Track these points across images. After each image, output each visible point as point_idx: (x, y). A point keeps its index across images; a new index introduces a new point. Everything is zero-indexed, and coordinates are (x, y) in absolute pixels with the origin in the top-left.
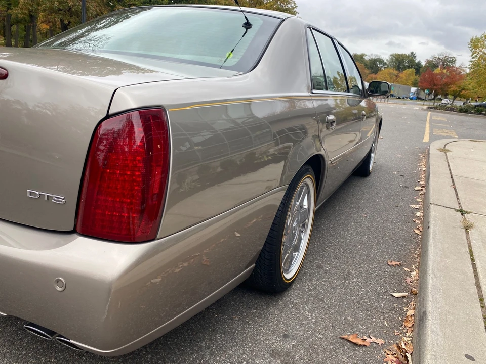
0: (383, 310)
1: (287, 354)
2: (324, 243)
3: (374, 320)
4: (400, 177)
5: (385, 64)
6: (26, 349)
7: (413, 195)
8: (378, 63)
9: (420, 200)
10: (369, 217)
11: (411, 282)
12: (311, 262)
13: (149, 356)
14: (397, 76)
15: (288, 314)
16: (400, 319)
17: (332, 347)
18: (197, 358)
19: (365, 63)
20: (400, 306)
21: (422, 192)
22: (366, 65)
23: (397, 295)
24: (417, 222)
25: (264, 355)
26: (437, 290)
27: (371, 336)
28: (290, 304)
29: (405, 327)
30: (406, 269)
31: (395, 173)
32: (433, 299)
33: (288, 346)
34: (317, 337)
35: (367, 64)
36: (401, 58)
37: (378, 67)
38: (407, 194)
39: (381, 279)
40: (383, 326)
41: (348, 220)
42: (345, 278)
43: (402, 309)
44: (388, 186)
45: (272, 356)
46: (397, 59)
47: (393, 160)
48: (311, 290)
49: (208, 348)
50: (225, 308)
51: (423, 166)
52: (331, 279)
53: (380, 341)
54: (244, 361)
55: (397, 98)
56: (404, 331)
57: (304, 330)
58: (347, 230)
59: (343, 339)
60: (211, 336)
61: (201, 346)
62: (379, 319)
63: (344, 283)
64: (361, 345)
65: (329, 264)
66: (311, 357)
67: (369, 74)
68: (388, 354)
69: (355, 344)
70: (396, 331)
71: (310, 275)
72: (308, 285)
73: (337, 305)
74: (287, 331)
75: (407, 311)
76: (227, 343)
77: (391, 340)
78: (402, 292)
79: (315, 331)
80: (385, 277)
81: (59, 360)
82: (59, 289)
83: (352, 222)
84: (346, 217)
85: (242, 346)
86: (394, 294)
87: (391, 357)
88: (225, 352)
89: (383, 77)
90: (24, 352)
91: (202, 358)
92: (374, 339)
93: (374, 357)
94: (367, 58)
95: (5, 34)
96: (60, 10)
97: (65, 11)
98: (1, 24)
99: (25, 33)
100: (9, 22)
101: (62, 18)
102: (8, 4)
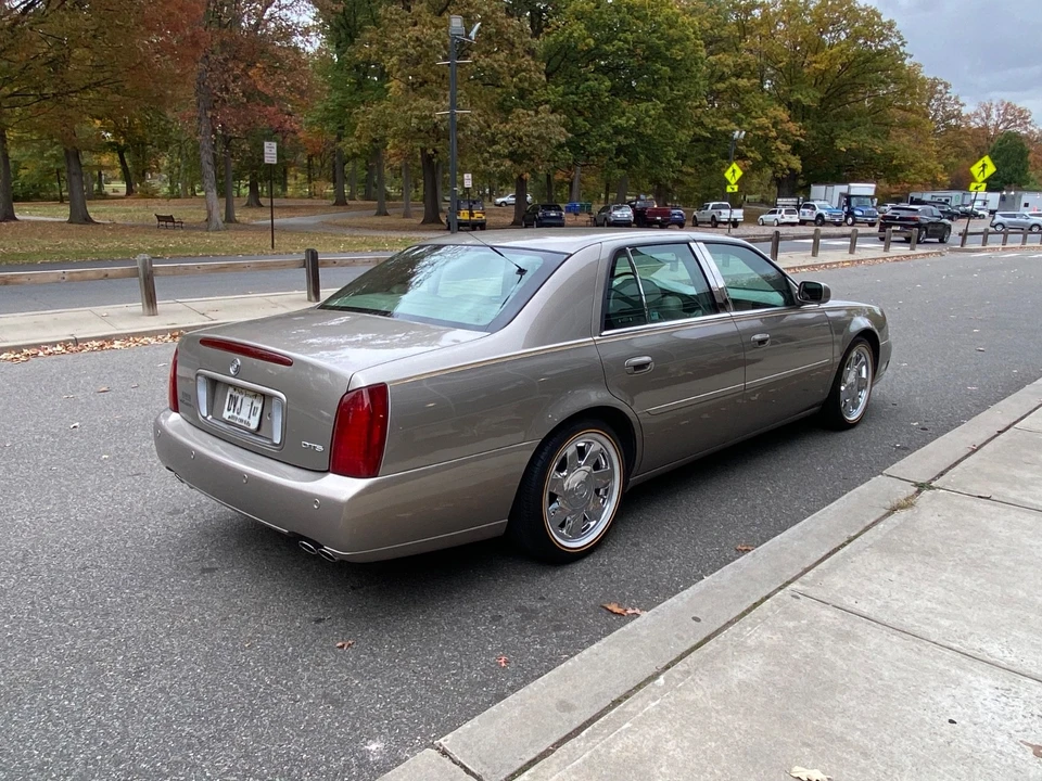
15: (559, 582)
27: (637, 608)
33: (539, 605)
59: (604, 607)
64: (617, 613)
69: (612, 612)
82: (316, 507)
92: (638, 611)
95: (336, 178)
96: (419, 130)
97: (427, 132)
98: (329, 160)
99: (366, 173)
100: (340, 158)
101: (423, 145)
102: (339, 128)
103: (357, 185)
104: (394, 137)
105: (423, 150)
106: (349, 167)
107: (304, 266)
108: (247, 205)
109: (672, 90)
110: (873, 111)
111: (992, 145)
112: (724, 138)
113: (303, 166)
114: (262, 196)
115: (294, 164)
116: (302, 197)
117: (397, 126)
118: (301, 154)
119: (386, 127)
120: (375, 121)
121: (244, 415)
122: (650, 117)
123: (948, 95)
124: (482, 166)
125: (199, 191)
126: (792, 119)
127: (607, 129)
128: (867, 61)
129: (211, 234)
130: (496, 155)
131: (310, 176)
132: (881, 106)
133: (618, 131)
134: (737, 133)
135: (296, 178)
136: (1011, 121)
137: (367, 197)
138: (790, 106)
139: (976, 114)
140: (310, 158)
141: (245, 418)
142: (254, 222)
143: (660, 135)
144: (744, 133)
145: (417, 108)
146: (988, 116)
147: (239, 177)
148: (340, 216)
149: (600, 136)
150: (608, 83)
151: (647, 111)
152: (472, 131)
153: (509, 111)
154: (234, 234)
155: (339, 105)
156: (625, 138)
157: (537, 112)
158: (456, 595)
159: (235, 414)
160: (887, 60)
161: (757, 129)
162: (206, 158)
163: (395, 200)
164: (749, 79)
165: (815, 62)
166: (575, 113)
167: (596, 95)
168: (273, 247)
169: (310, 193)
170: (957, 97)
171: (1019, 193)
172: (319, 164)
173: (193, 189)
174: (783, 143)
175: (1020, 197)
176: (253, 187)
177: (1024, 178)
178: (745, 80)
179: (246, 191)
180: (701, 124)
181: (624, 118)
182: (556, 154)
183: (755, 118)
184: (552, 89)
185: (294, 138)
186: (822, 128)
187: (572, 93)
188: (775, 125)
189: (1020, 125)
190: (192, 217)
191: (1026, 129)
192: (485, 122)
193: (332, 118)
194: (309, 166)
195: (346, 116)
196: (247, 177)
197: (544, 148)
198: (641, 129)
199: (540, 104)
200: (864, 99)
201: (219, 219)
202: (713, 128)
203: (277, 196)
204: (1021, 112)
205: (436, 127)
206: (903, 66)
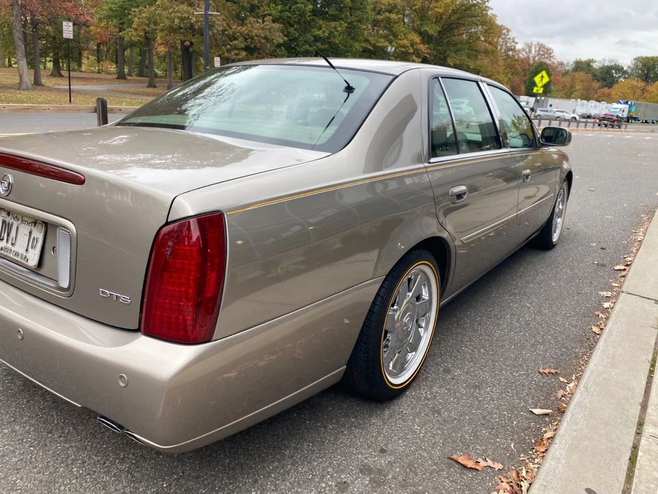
0: (514, 429)
1: (380, 471)
2: (461, 341)
3: (498, 440)
4: (600, 251)
5: (626, 72)
6: (107, 443)
7: (609, 278)
8: (614, 71)
9: (617, 285)
10: (534, 308)
11: (563, 396)
12: (437, 364)
13: (227, 461)
14: (643, 90)
15: (392, 426)
16: (533, 441)
17: (435, 467)
18: (277, 467)
19: (593, 73)
20: (538, 426)
21: (624, 273)
22: (594, 75)
23: (537, 411)
24: (601, 315)
25: (352, 470)
26: (582, 408)
27: (487, 459)
28: (399, 414)
29: (536, 452)
30: (562, 379)
31: (594, 244)
32: (571, 419)
33: (383, 462)
34: (421, 455)
35: (598, 74)
36: (651, 62)
37: (615, 78)
38: (600, 276)
39: (524, 390)
40: (507, 449)
41: (503, 311)
42: (476, 387)
43: (540, 429)
44: (576, 264)
45: (361, 471)
46: (644, 65)
47: (598, 225)
48: (428, 399)
49: (292, 458)
50: (320, 414)
51: (641, 234)
52: (458, 387)
53: (498, 466)
54: (329, 474)
55: (643, 122)
56: (534, 456)
57: (406, 446)
58: (498, 324)
59: (452, 459)
60: (298, 444)
61: (285, 454)
62: (506, 439)
63: (473, 392)
64: (471, 468)
65: (460, 369)
66: (406, 477)
67: (600, 88)
68: (502, 482)
69: (465, 466)
70: (522, 455)
71: (432, 381)
72: (426, 392)
73: (455, 419)
74: (386, 445)
75: (546, 432)
76: (314, 452)
77: (513, 465)
78: (546, 409)
79: (420, 448)
80: (530, 388)
81: (137, 457)
82: (122, 384)
83: (507, 315)
84: (501, 307)
85: (330, 458)
86: (534, 411)
87: (505, 485)
88: (309, 462)
89: (620, 92)
90: (105, 446)
91: (283, 468)
92: (490, 463)
93: (485, 484)
94: (595, 65)
95: (118, 59)
96: (180, 28)
97: (186, 29)
98: (113, 48)
99: (140, 58)
100: (121, 46)
101: (183, 39)
102: (121, 24)
103: (133, 66)
104: (162, 30)
105: (182, 42)
106: (127, 53)
107: (96, 111)
108: (51, 75)
109: (351, 15)
110: (468, 42)
111: (531, 69)
112: (381, 51)
113: (93, 51)
114: (63, 70)
115: (87, 49)
116: (93, 72)
117: (164, 22)
118: (92, 42)
119: (156, 23)
120: (149, 19)
121: (20, 247)
122: (338, 31)
123: (509, 37)
124: (226, 54)
125: (15, 64)
126: (423, 42)
127: (310, 37)
128: (467, 9)
129: (22, 92)
130: (235, 48)
131: (98, 58)
132: (474, 38)
133: (317, 39)
134: (390, 48)
135: (88, 58)
136: (542, 55)
137: (141, 74)
138: (420, 34)
139: (523, 50)
140: (98, 45)
141: (22, 251)
142: (56, 87)
143: (343, 45)
144: (394, 48)
145: (178, 11)
146: (530, 51)
147: (44, 54)
148: (121, 86)
149: (305, 41)
150: (311, 7)
151: (335, 28)
152: (217, 30)
153: (243, 20)
154: (40, 93)
155: (120, 7)
156: (322, 44)
157: (264, 21)
158: (287, 453)
159: (9, 245)
160: (478, 10)
161: (402, 47)
162: (18, 35)
163: (161, 78)
164: (397, 15)
165: (436, 7)
166: (287, 24)
167: (302, 15)
168: (70, 101)
169: (99, 70)
170: (514, 38)
171: (547, 98)
172: (105, 49)
173: (9, 62)
174: (417, 57)
175: (547, 101)
176: (56, 63)
177: (548, 89)
178: (395, 15)
179: (50, 65)
180: (367, 41)
181: (321, 31)
182: (275, 51)
183: (401, 40)
184: (273, 7)
185: (87, 30)
186: (439, 50)
187: (287, 11)
188: (412, 45)
189: (547, 58)
190: (8, 80)
191: (550, 60)
192: (228, 24)
193: (116, 16)
194: (98, 51)
195: (125, 15)
196: (51, 55)
197: (269, 45)
198: (332, 40)
199: (265, 16)
200: (463, 34)
201: (28, 81)
202: (374, 44)
203: (74, 70)
204: (548, 50)
205: (192, 26)
206: (487, 14)
